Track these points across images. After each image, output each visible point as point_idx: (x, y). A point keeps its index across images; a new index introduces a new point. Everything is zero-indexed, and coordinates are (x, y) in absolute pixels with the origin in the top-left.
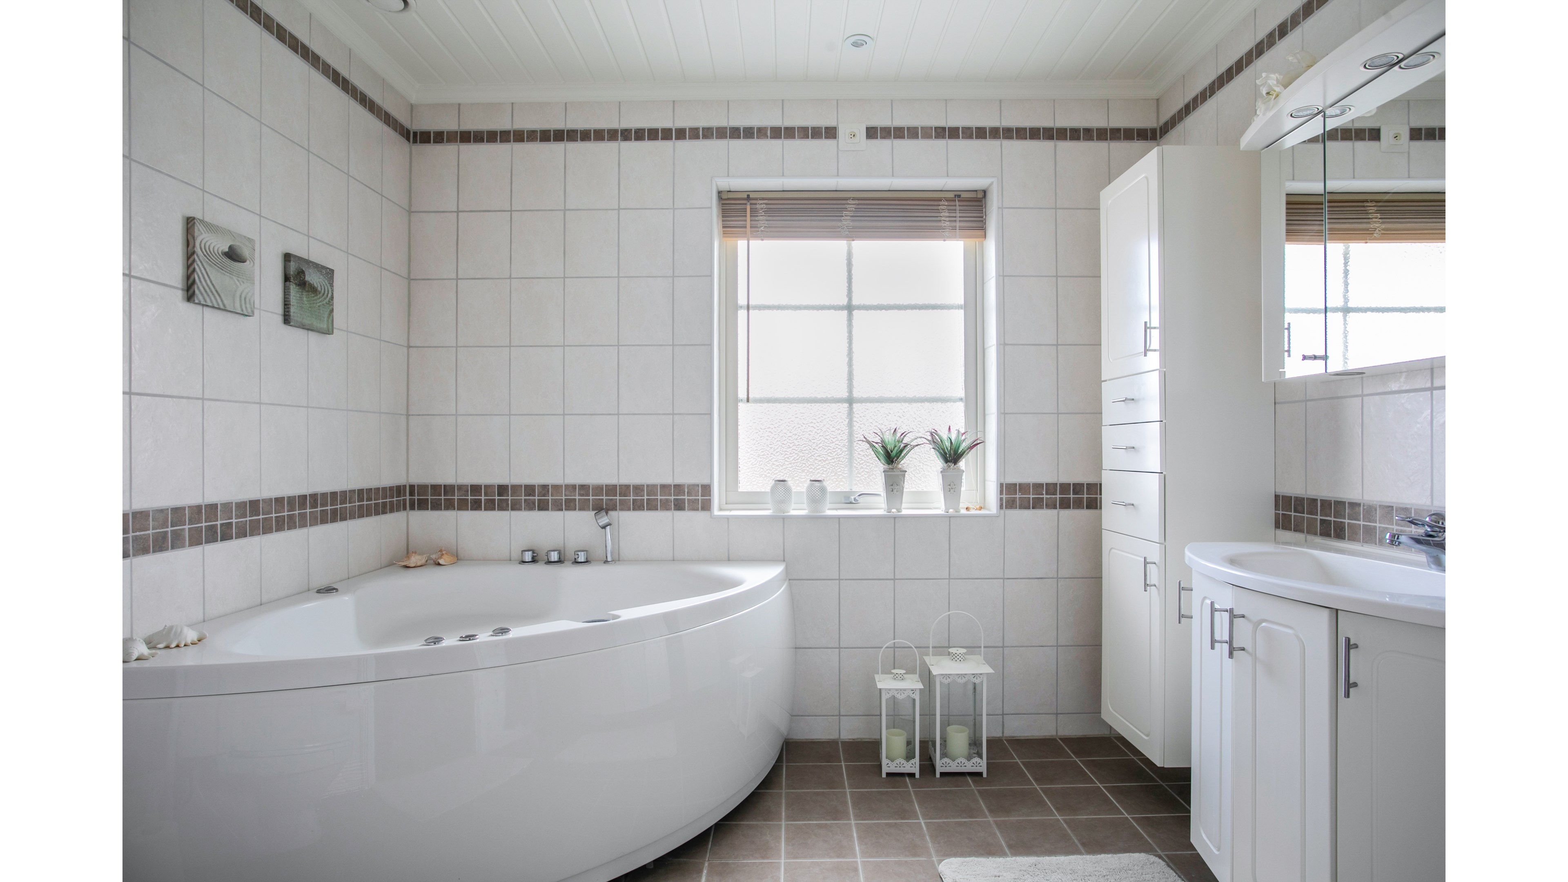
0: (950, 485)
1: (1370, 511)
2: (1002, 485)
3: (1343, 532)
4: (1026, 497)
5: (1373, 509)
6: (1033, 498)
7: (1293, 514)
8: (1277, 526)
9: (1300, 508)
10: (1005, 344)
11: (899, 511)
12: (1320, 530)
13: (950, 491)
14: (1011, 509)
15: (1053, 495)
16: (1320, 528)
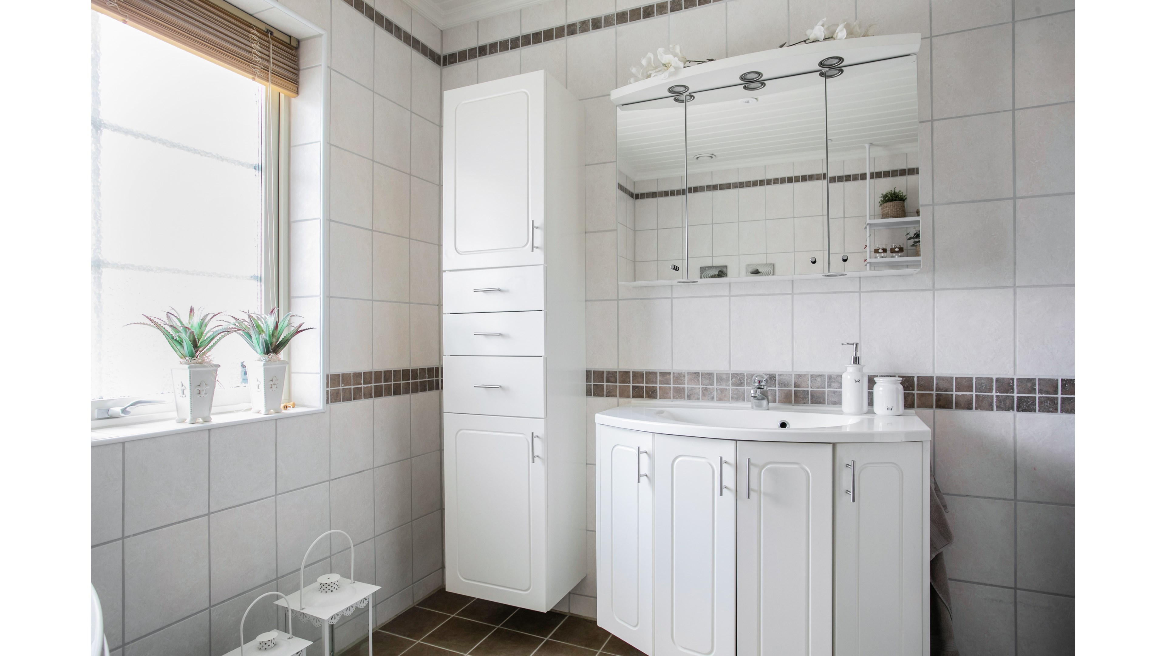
0: (272, 380)
1: (679, 377)
2: (328, 376)
3: (655, 394)
4: (348, 388)
5: (682, 376)
6: (353, 388)
7: (605, 384)
8: (588, 393)
9: (612, 379)
10: (330, 220)
11: (206, 420)
12: (632, 394)
13: (271, 388)
14: (336, 402)
15: (369, 384)
16: (633, 392)
